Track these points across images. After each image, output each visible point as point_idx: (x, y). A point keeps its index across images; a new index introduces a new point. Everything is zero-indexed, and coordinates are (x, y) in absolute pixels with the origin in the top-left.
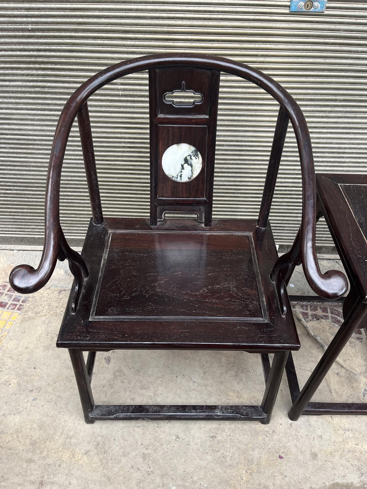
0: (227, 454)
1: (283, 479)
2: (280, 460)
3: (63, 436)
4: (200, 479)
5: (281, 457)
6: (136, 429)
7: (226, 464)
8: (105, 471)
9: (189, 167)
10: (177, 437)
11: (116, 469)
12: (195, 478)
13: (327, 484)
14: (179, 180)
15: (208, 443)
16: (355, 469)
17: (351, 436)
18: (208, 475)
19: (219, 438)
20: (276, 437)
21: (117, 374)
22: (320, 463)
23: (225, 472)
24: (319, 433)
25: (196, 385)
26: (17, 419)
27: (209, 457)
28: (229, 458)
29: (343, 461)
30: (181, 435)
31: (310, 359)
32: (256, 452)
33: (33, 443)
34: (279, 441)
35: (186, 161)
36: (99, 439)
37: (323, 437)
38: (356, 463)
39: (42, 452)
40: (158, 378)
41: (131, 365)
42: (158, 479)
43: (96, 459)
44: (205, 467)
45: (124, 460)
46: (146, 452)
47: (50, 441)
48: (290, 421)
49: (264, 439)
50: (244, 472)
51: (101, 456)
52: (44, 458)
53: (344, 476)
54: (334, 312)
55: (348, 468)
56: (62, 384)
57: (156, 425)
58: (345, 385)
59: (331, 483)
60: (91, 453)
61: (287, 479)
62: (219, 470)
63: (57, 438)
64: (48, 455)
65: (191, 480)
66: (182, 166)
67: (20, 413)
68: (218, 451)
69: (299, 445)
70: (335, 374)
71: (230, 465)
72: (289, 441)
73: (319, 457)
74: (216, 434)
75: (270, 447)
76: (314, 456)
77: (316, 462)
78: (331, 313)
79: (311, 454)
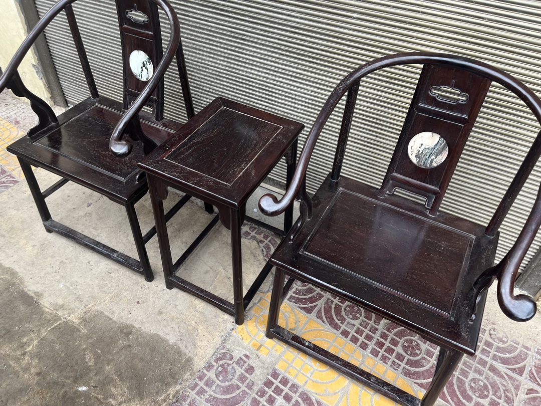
0: (109, 285)
1: (128, 314)
2: (136, 303)
3: (30, 232)
4: (80, 289)
5: (138, 302)
6: (70, 247)
7: (103, 290)
8: (35, 259)
9: (146, 70)
10: (89, 262)
11: (41, 261)
12: (78, 287)
13: (152, 332)
14: (140, 78)
15: (103, 274)
16: (179, 334)
17: (197, 316)
18: (87, 290)
19: (113, 275)
20: (147, 291)
21: (88, 214)
22: (160, 319)
23: (98, 293)
24: (177, 304)
25: (127, 241)
26: (14, 212)
27: (97, 282)
28: (108, 287)
29: (176, 326)
30: (92, 263)
31: (219, 261)
32: (126, 293)
33: (12, 228)
34: (147, 294)
35: (144, 65)
36: (46, 242)
37: (178, 307)
38: (184, 331)
39: (12, 235)
40: (108, 227)
41: (99, 213)
42: (58, 277)
43: (35, 251)
44: (89, 285)
45: (49, 259)
46: (64, 261)
47: (21, 231)
48: (165, 288)
49: (138, 289)
50: (109, 299)
51: (39, 251)
52: (11, 238)
53: (167, 334)
54: (272, 241)
55: (175, 331)
56: (52, 206)
57: (83, 251)
58: (226, 287)
59: (155, 332)
60: (36, 247)
61: (130, 316)
62: (96, 290)
63: (26, 231)
64: (14, 237)
65: (75, 286)
66: (142, 68)
67: (18, 210)
68: (105, 281)
69: (157, 302)
70: (226, 276)
71: (104, 291)
72: (153, 297)
73: (163, 315)
74: (113, 272)
75: (137, 294)
76: (160, 313)
77: (158, 317)
78: (269, 241)
79: (159, 311)
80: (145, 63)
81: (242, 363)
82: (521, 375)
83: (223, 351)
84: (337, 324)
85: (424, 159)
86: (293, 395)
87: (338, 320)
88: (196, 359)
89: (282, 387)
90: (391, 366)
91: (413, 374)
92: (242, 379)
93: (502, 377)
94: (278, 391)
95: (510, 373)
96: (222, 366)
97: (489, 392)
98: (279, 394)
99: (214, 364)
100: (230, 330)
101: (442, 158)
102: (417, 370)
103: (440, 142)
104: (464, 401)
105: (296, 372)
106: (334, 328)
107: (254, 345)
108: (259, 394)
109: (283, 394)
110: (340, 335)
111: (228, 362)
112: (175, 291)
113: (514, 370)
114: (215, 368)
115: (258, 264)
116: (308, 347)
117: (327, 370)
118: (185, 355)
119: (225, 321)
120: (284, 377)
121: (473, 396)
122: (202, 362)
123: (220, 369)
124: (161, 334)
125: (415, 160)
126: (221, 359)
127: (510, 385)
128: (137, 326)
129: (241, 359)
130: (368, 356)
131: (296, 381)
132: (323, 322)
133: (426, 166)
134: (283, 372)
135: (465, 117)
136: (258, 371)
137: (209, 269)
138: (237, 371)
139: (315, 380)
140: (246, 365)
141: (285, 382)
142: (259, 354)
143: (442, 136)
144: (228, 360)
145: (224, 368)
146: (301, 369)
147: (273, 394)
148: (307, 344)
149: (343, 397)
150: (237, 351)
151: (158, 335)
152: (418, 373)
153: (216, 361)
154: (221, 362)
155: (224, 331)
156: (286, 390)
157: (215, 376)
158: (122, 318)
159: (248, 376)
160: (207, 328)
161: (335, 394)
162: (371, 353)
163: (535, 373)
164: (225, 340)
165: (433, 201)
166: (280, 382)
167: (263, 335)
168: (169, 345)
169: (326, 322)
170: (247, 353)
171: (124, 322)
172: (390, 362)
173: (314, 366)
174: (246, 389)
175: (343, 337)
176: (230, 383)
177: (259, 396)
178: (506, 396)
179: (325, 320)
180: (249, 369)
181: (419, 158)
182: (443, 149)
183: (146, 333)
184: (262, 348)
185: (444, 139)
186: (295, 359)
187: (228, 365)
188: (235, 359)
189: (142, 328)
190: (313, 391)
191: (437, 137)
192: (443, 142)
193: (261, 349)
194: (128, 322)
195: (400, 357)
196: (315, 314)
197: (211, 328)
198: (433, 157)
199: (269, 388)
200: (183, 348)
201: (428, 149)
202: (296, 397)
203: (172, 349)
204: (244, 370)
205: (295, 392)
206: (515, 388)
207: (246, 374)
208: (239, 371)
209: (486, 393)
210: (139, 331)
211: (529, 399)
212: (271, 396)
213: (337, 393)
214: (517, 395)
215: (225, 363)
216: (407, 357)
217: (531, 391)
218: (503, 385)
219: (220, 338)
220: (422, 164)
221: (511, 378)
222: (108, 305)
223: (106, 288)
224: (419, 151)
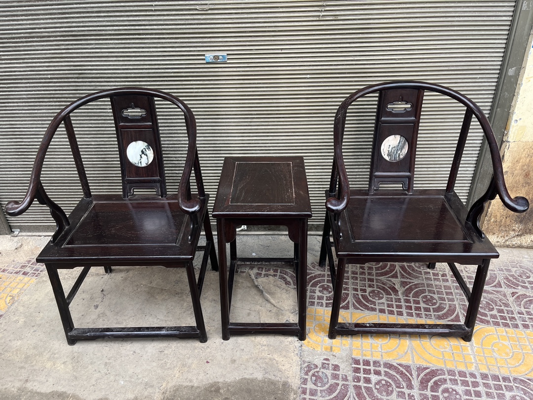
0: (169, 361)
1: (205, 375)
2: (206, 364)
3: (50, 353)
4: (143, 377)
5: (207, 362)
6: (105, 348)
7: (166, 367)
8: (75, 373)
9: (145, 156)
10: (135, 352)
11: (83, 372)
12: (139, 376)
13: (237, 378)
14: (139, 165)
15: (156, 355)
16: (262, 370)
17: (266, 349)
18: (150, 374)
19: (166, 352)
20: (209, 350)
21: (101, 315)
22: (236, 366)
23: (164, 372)
24: (242, 347)
25: (159, 320)
26: (19, 343)
27: (155, 364)
29: (255, 365)
30: (138, 351)
31: (252, 302)
32: (191, 360)
33: (27, 357)
34: (210, 353)
35: (143, 152)
36: (76, 354)
37: (245, 350)
38: (264, 365)
39: (32, 363)
40: (131, 317)
41: (113, 309)
42: (112, 378)
43: (70, 366)
44: (150, 370)
45: (90, 367)
46: (108, 361)
47: (39, 356)
48: (223, 341)
49: (199, 352)
50: (178, 372)
51: (74, 364)
52: (33, 366)
53: (252, 374)
54: (283, 272)
55: (256, 369)
56: (57, 322)
57: (121, 345)
59: (240, 378)
60: (67, 363)
61: (208, 376)
62: (159, 371)
63: (45, 354)
64: (36, 364)
65: (136, 377)
66: (141, 156)
67: (21, 339)
68: (162, 360)
69: (224, 355)
70: (267, 311)
71: (169, 368)
72: (217, 352)
73: (237, 362)
74: (165, 350)
75: (202, 356)
76: (233, 361)
77: (233, 365)
78: (281, 273)
79: (231, 360)
80: (144, 150)
81: (327, 365)
82: (501, 287)
83: (306, 364)
84: (372, 307)
85: (394, 155)
86: (379, 369)
87: (371, 304)
88: (289, 381)
89: (367, 368)
90: (426, 318)
91: (443, 316)
92: (335, 377)
93: (492, 293)
94: (367, 372)
95: (494, 289)
96: (313, 375)
97: (492, 305)
98: (370, 373)
99: (306, 377)
100: (300, 347)
101: (405, 150)
102: (442, 312)
103: (401, 140)
104: (483, 318)
105: (370, 353)
106: (373, 311)
107: (326, 349)
108: (356, 380)
109: (372, 371)
110: (380, 314)
111: (315, 370)
112: (233, 340)
113: (495, 286)
114: (309, 380)
115: (285, 291)
116: (370, 327)
117: (389, 340)
118: (279, 381)
119: (290, 343)
120: (364, 360)
121: (486, 312)
122: (296, 380)
123: (314, 378)
124: (247, 377)
125: (387, 158)
126: (309, 371)
127: (500, 296)
128: (221, 380)
129: (323, 364)
130: (407, 318)
131: (375, 359)
132: (362, 310)
133: (396, 160)
134: (360, 357)
135: (413, 118)
136: (342, 366)
137: (249, 311)
138: (327, 373)
139: (386, 351)
140: (330, 365)
141: (367, 363)
142: (335, 354)
143: (401, 136)
144: (314, 369)
145: (316, 376)
146: (372, 349)
147: (365, 376)
148: (368, 325)
149: (412, 352)
150: (316, 360)
151: (245, 379)
152: (444, 314)
153: (307, 374)
154: (310, 374)
155: (296, 350)
156: (372, 368)
157: (314, 385)
158: (202, 381)
159: (338, 373)
160: (281, 355)
161: (406, 353)
162: (408, 315)
163: (507, 282)
164: (301, 356)
165: (408, 183)
166: (364, 365)
167: (327, 338)
168: (260, 381)
169: (364, 310)
170: (326, 357)
171: (207, 382)
172: (423, 315)
173: (379, 342)
174: (344, 382)
175: (383, 314)
176: (329, 384)
177: (357, 382)
178: (503, 303)
179: (362, 309)
180: (335, 367)
181: (390, 155)
182: (404, 144)
183: (233, 383)
184: (333, 348)
185: (404, 137)
186: (362, 344)
187: (318, 372)
188: (320, 366)
189: (227, 380)
190: (391, 359)
191: (398, 137)
192: (403, 140)
193: (333, 350)
194: (211, 382)
195: (427, 310)
196: (353, 308)
197: (284, 353)
198: (399, 152)
199: (360, 373)
200: (273, 378)
201: (394, 147)
202: (382, 369)
203: (265, 383)
204: (332, 370)
205: (380, 366)
206: (504, 297)
207: (335, 372)
208: (329, 372)
209: (491, 307)
210: (226, 383)
211: (515, 299)
212: (364, 378)
213: (407, 351)
214: (508, 300)
215: (315, 372)
216: (431, 308)
217: (513, 294)
218: (496, 298)
219: (296, 356)
220: (393, 159)
221: (497, 292)
222: (181, 377)
223: (168, 364)
224: (389, 151)
